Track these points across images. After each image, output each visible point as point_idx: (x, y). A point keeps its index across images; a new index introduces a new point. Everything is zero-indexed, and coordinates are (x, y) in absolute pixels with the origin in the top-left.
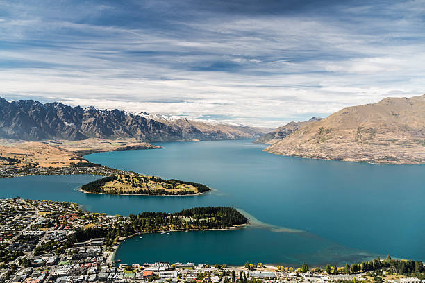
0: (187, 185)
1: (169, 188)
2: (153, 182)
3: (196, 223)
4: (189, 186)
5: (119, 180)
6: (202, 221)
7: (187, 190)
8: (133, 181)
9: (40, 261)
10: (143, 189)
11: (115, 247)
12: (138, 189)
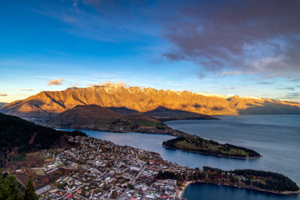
0: (240, 150)
1: (224, 150)
2: (211, 144)
3: (248, 183)
4: (242, 151)
5: (187, 141)
6: (253, 181)
7: (240, 154)
8: (197, 142)
9: (138, 187)
10: (204, 149)
11: (183, 188)
12: (200, 148)
